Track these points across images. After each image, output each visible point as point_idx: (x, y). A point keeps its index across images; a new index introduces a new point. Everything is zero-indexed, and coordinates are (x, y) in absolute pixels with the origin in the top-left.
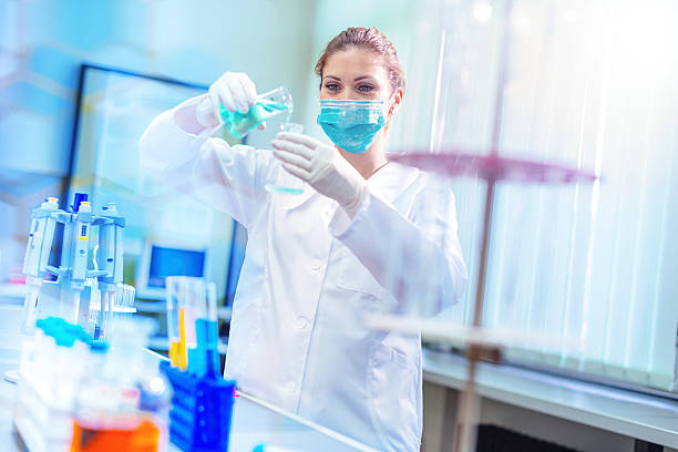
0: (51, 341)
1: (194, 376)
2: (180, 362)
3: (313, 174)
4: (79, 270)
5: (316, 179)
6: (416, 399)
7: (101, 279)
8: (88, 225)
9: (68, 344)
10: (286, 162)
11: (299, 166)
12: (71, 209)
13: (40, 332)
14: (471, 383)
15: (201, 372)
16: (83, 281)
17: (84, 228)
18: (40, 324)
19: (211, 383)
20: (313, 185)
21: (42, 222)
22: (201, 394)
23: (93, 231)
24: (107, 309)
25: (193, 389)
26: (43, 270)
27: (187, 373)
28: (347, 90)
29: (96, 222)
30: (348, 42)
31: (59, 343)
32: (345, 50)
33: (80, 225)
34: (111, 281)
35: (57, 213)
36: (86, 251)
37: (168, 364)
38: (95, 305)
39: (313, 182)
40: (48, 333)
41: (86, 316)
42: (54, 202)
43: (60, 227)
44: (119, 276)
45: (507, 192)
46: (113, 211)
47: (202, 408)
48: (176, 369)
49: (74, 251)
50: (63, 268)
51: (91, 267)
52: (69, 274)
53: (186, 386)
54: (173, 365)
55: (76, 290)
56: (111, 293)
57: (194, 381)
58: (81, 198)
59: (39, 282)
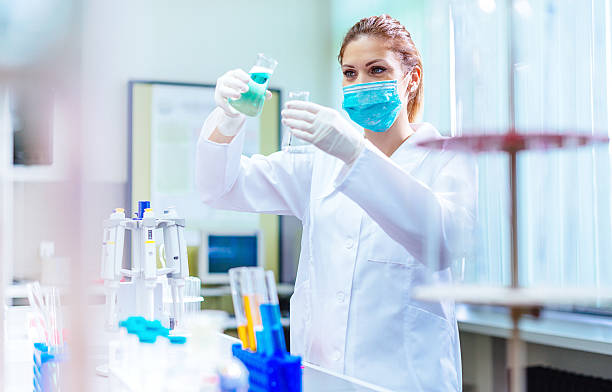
0: (135, 339)
1: (264, 355)
2: (250, 344)
3: (315, 134)
4: (151, 270)
5: (318, 140)
6: (454, 356)
7: (170, 275)
8: (153, 229)
9: (151, 341)
10: (292, 128)
11: (303, 130)
12: (136, 216)
13: (123, 331)
14: (516, 331)
15: (270, 352)
16: (154, 279)
17: (150, 232)
18: (123, 324)
19: (279, 359)
20: (317, 145)
21: (113, 231)
22: (271, 371)
23: (158, 233)
24: (178, 301)
25: (264, 368)
26: (118, 273)
27: (257, 353)
28: (361, 75)
29: (159, 226)
30: (359, 32)
31: (142, 340)
32: (356, 39)
33: (147, 230)
34: (179, 276)
35: (124, 221)
36: (154, 251)
37: (238, 347)
38: (167, 299)
39: (316, 141)
40: (131, 332)
41: (160, 309)
42: (120, 213)
43: (128, 234)
44: (186, 270)
45: (528, 160)
46: (173, 215)
47: (274, 384)
48: (246, 351)
49: (144, 254)
50: (135, 270)
51: (159, 266)
52: (142, 275)
53: (258, 365)
54: (244, 348)
55: (149, 288)
56: (180, 287)
57: (265, 361)
58: (145, 205)
59: (116, 284)
